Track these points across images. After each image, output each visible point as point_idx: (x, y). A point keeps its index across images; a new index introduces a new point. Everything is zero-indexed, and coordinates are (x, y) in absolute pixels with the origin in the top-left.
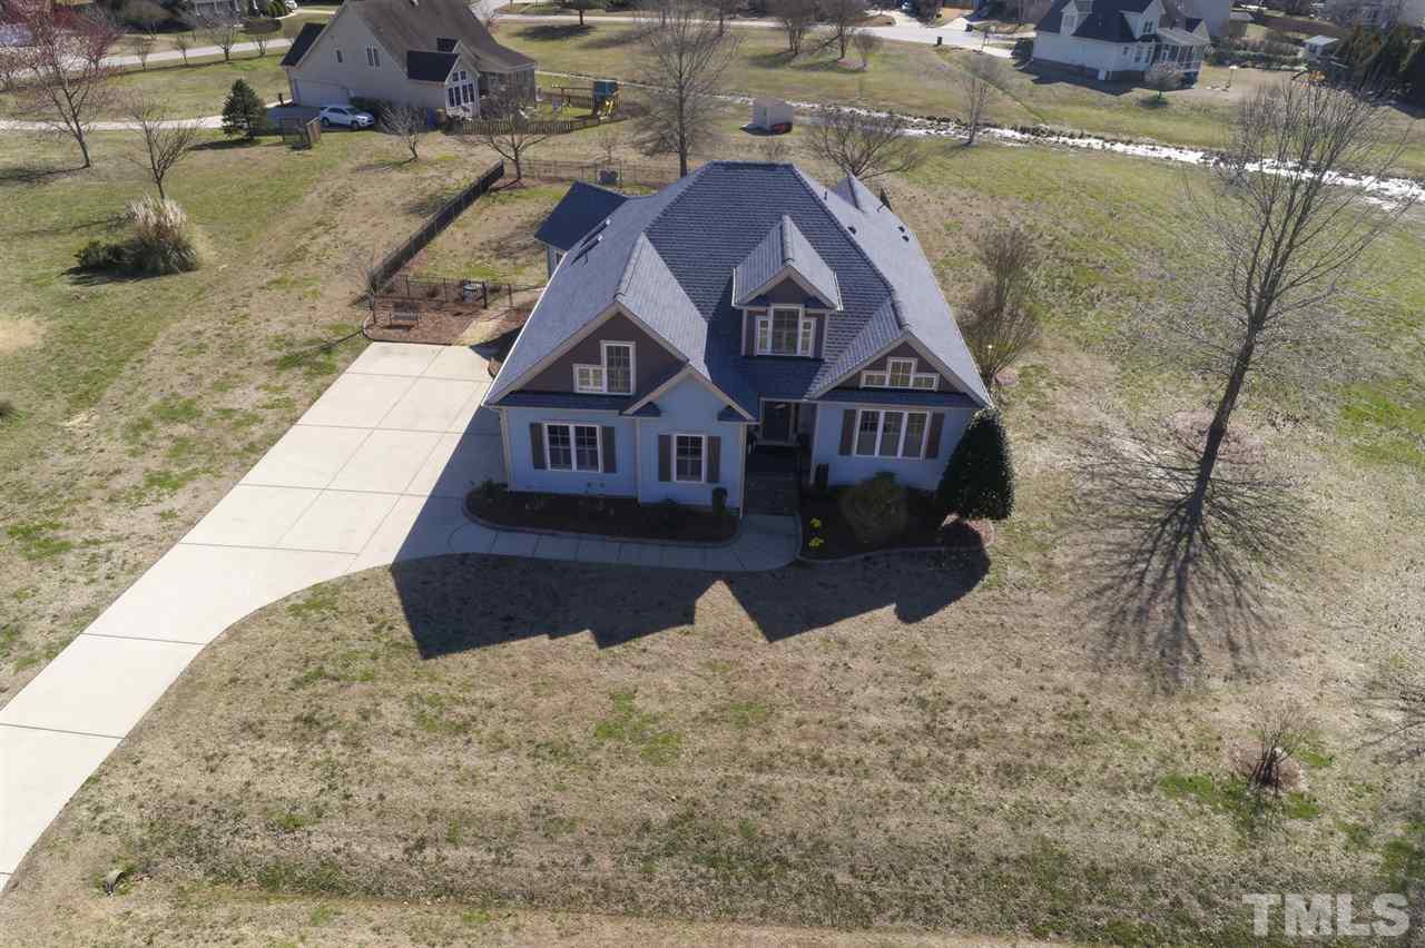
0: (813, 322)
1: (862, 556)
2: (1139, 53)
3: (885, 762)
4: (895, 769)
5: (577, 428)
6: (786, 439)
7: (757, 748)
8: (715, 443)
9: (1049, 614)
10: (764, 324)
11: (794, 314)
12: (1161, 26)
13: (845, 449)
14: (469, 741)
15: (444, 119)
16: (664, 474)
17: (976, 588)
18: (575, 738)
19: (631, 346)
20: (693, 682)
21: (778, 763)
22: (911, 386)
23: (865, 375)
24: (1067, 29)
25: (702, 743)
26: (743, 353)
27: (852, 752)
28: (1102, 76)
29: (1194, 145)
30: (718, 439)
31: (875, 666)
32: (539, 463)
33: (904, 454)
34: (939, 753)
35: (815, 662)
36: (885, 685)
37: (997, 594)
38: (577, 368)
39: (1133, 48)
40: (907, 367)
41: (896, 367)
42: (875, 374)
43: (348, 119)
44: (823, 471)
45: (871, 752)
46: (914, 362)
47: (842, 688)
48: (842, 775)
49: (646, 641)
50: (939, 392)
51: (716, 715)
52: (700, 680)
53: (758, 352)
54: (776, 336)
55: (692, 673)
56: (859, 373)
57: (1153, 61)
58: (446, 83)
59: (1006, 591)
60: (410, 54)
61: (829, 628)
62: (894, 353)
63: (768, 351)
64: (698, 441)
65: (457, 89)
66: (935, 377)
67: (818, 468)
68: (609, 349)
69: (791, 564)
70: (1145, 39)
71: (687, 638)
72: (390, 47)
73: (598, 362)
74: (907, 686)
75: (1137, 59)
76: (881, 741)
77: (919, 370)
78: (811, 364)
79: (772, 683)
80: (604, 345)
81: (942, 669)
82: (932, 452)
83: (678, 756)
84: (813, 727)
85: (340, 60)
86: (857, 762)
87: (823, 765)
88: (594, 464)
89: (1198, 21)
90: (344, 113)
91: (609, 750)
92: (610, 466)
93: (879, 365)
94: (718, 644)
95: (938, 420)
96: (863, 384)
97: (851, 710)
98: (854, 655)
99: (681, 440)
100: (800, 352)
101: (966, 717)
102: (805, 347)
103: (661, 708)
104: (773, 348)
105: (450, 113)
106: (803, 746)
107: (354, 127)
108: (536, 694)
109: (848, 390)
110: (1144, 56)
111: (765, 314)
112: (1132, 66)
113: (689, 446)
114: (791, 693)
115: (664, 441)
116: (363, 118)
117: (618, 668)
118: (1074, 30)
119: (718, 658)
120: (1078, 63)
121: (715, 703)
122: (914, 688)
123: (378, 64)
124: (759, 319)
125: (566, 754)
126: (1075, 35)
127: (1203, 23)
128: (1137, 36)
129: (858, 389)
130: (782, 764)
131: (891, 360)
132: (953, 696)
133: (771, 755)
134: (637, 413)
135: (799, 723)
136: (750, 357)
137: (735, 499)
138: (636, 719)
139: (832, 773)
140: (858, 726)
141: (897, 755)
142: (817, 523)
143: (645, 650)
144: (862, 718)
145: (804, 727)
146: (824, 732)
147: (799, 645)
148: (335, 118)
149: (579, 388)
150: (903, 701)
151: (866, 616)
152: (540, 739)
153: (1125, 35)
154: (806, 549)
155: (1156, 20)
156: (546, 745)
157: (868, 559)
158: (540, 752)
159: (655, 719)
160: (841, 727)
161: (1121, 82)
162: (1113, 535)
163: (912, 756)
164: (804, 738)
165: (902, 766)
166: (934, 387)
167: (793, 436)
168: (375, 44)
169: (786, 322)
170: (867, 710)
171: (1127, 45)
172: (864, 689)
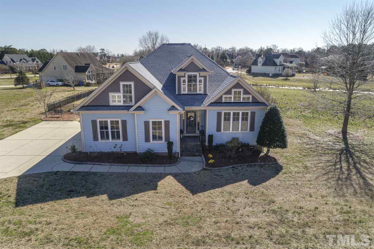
0: (202, 79)
1: (231, 166)
2: (279, 69)
3: (266, 236)
4: (271, 239)
5: (111, 121)
6: (195, 133)
7: (196, 234)
8: (167, 123)
9: (314, 180)
10: (184, 81)
11: (195, 76)
12: (284, 63)
13: (219, 129)
14: (30, 240)
15: (85, 83)
16: (147, 140)
17: (280, 174)
18: (93, 235)
19: (132, 83)
20: (160, 210)
21: (207, 240)
22: (242, 101)
23: (224, 96)
24: (260, 65)
25: (164, 234)
26: (177, 93)
27: (246, 233)
28: (271, 75)
29: (300, 86)
30: (169, 121)
31: (246, 200)
32: (95, 138)
33: (241, 130)
34: (291, 231)
35: (219, 200)
36: (254, 207)
37: (290, 175)
38: (111, 94)
39: (278, 68)
40: (239, 93)
41: (235, 92)
42: (228, 96)
43: (55, 84)
44: (211, 137)
45: (256, 233)
46: (242, 90)
47: (234, 208)
48: (244, 244)
49: (137, 196)
50: (252, 103)
51: (172, 222)
52: (163, 209)
53: (183, 92)
54: (189, 86)
55: (159, 207)
56: (222, 96)
57: (283, 70)
58: (86, 73)
59: (293, 174)
60: (76, 67)
61: (223, 188)
62: (234, 87)
63: (186, 92)
64: (161, 122)
65: (90, 75)
66: (250, 96)
67: (209, 136)
68: (124, 85)
69: (202, 170)
70: (280, 65)
71: (157, 195)
72: (70, 65)
73: (119, 92)
74: (264, 206)
75: (279, 71)
76: (259, 228)
77: (244, 94)
78: (203, 96)
79: (199, 209)
80: (122, 84)
81: (279, 200)
82: (252, 129)
83: (151, 241)
84: (223, 224)
85: (55, 69)
86: (250, 237)
87: (233, 240)
88: (119, 137)
89: (293, 61)
90: (55, 82)
91: (112, 240)
92: (125, 138)
93: (229, 92)
94: (172, 196)
95: (253, 114)
96: (223, 101)
97: (240, 216)
98: (236, 197)
99: (154, 123)
100: (198, 92)
101: (297, 216)
102: (200, 90)
103: (143, 221)
104: (188, 91)
105: (87, 82)
106: (219, 232)
107: (57, 85)
108: (76, 218)
109: (218, 103)
110: (281, 69)
111: (184, 77)
112: (278, 72)
113: (157, 125)
114: (209, 212)
115: (147, 124)
116: (60, 83)
117: (122, 207)
118: (261, 64)
119: (173, 201)
120: (264, 72)
121: (171, 217)
122: (268, 207)
123: (66, 69)
124: (182, 79)
125: (86, 243)
126: (262, 65)
127: (294, 62)
128: (278, 65)
129: (222, 103)
130: (209, 241)
131: (233, 90)
132: (287, 208)
133: (203, 237)
134: (134, 110)
135: (216, 223)
136: (179, 95)
137: (177, 148)
138: (129, 226)
139: (238, 243)
140: (246, 222)
141: (270, 233)
142: (211, 156)
143: (136, 200)
144: (247, 219)
145: (218, 224)
146: (229, 226)
147: (210, 195)
148: (52, 83)
149: (111, 104)
150: (264, 211)
151: (238, 184)
152: (72, 237)
153: (275, 64)
154: (207, 164)
155: (282, 61)
156: (76, 239)
157: (233, 167)
158: (71, 243)
159: (139, 225)
160: (237, 223)
161: (276, 76)
162: (324, 158)
163: (278, 233)
164: (220, 229)
165: (275, 238)
166: (251, 101)
167: (198, 132)
168: (66, 64)
169: (192, 79)
170: (248, 216)
171: (276, 67)
172: (245, 208)
